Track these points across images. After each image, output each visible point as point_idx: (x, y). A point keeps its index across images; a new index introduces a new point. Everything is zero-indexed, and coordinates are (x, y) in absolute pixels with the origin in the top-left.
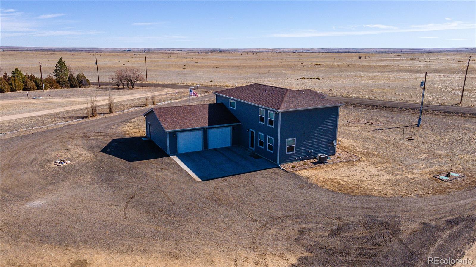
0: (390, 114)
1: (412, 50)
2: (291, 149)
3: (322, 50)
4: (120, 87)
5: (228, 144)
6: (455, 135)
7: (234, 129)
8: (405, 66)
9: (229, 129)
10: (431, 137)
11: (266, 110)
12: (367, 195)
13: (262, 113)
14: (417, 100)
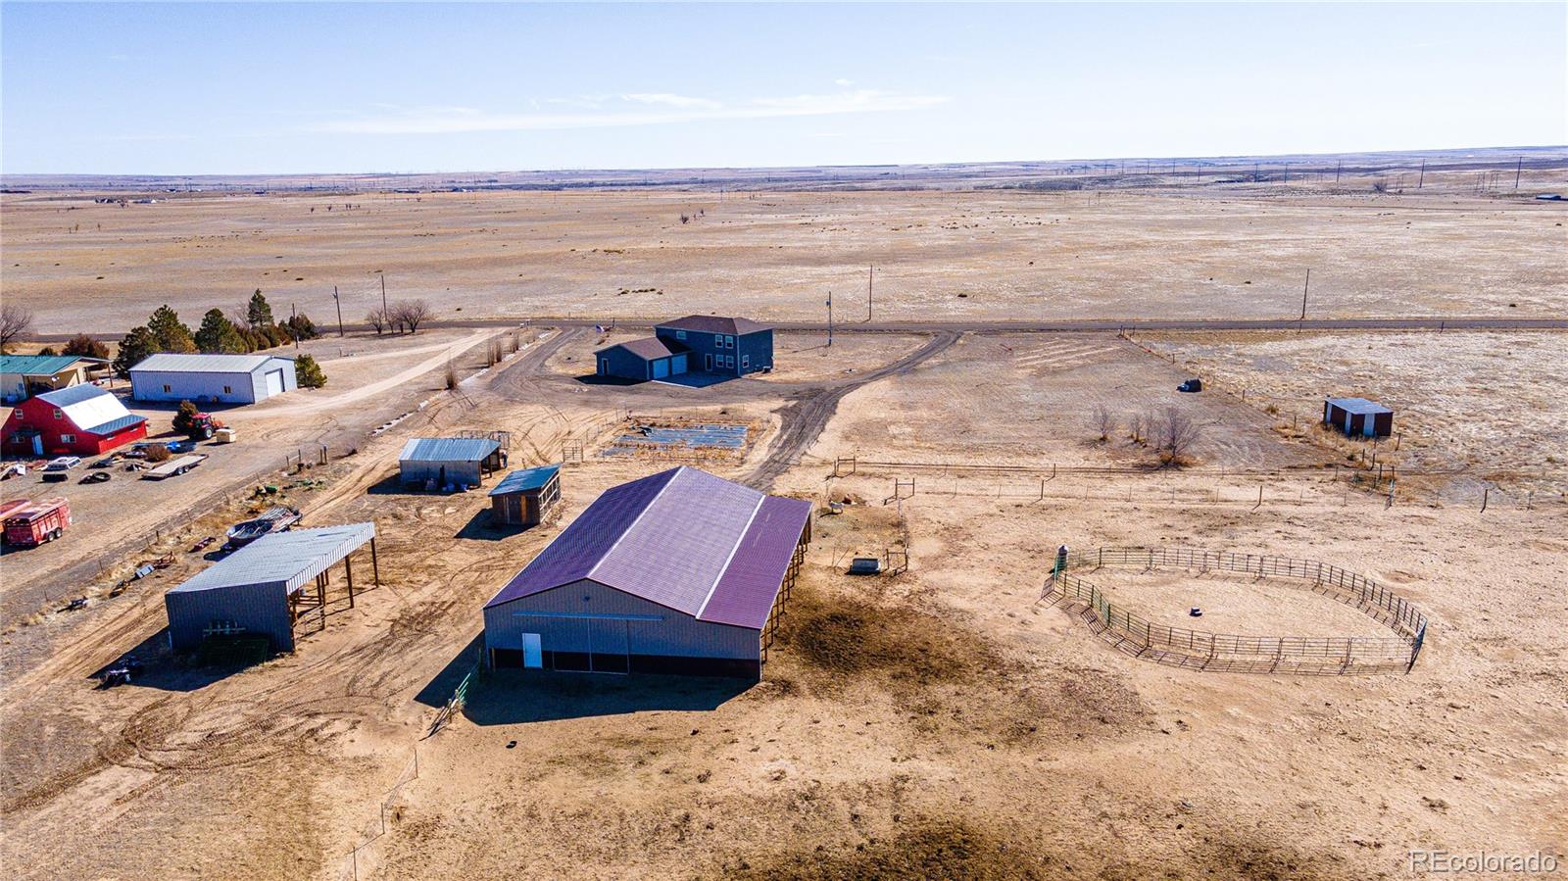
0: (801, 338)
1: (795, 175)
2: (746, 364)
3: (537, 176)
4: (383, 332)
5: (685, 371)
6: (860, 350)
7: (689, 356)
8: (796, 248)
9: (685, 356)
10: (840, 353)
11: (724, 336)
12: (805, 382)
13: (718, 339)
14: (826, 320)
